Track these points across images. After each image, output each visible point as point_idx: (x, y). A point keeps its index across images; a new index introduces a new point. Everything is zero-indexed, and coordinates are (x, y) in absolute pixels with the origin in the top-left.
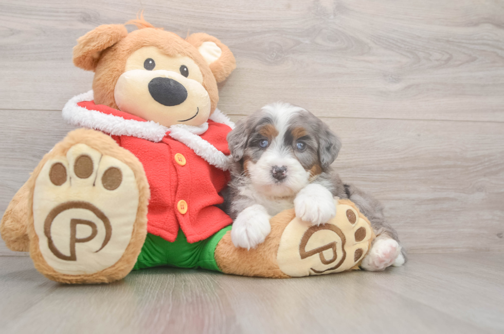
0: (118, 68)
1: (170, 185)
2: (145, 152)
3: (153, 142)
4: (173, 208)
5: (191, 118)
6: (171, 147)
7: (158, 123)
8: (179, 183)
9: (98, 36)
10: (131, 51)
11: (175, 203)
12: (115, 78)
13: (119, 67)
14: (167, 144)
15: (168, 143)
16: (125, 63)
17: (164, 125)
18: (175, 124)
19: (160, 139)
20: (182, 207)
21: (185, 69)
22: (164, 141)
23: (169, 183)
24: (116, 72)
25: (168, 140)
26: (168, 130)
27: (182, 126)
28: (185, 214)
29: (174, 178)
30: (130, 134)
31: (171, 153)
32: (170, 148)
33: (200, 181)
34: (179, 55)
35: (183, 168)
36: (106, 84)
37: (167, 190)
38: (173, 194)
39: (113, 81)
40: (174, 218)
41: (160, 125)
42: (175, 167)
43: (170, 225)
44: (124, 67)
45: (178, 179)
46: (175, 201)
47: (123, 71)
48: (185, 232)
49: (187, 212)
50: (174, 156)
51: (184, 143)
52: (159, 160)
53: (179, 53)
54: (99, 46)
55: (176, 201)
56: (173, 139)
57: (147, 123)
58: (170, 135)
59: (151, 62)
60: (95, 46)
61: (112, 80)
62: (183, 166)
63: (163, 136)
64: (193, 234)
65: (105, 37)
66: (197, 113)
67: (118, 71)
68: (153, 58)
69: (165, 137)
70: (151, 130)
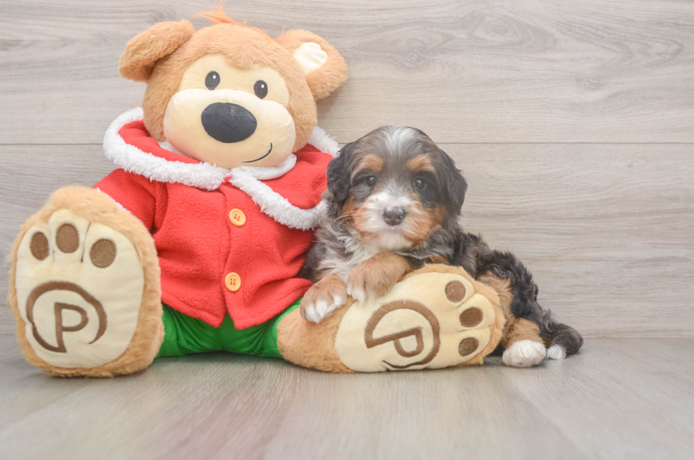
0: (169, 86)
1: (219, 251)
2: (191, 205)
3: (204, 190)
4: (220, 282)
5: (261, 158)
6: (228, 199)
7: (215, 165)
8: (231, 250)
9: (151, 42)
10: (189, 62)
11: (223, 275)
12: (165, 99)
13: (171, 84)
14: (224, 195)
15: (225, 193)
16: (181, 78)
17: (223, 167)
18: (237, 166)
19: (215, 187)
20: (233, 282)
21: (263, 86)
22: (221, 189)
23: (218, 249)
24: (166, 92)
25: (225, 189)
26: (228, 174)
27: (248, 170)
28: (238, 290)
29: (225, 243)
30: (174, 179)
31: (226, 207)
32: (226, 200)
33: (262, 247)
34: (256, 66)
35: (240, 229)
36: (155, 107)
37: (214, 259)
38: (222, 264)
39: (164, 103)
40: (220, 296)
41: (218, 166)
42: (228, 228)
43: (214, 305)
44: (178, 84)
45: (230, 243)
46: (223, 273)
47: (176, 90)
48: (232, 315)
49: (240, 288)
50: (229, 213)
51: (248, 193)
52: (209, 217)
53: (255, 63)
54: (152, 55)
55: (225, 273)
56: (234, 187)
57: (199, 166)
58: (230, 181)
59: (214, 77)
60: (146, 55)
61: (161, 102)
62: (240, 227)
63: (221, 182)
64: (244, 318)
65: (160, 43)
66: (269, 152)
67: (169, 89)
68: (218, 72)
69: (223, 183)
70: (203, 175)
